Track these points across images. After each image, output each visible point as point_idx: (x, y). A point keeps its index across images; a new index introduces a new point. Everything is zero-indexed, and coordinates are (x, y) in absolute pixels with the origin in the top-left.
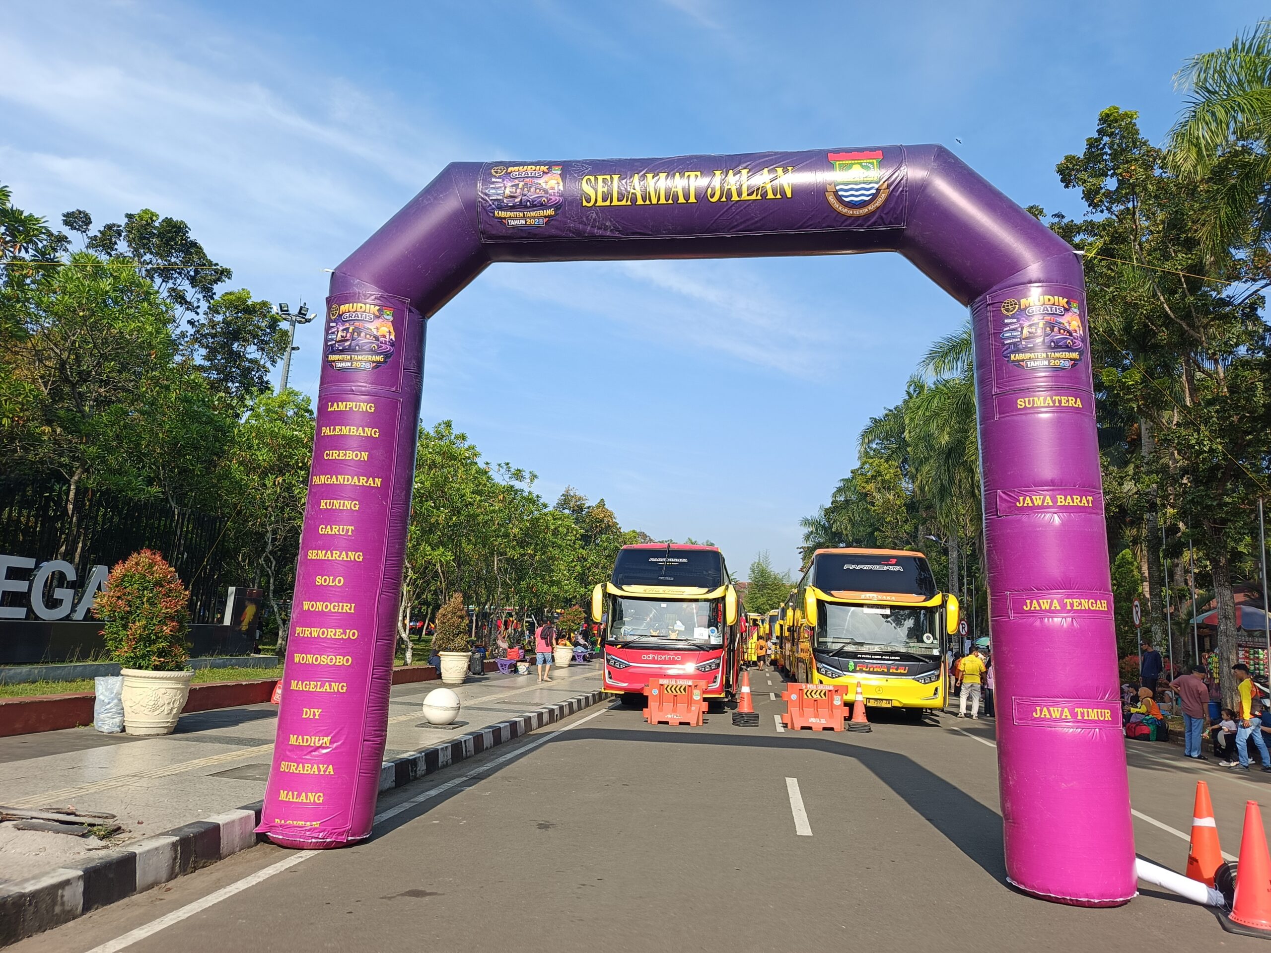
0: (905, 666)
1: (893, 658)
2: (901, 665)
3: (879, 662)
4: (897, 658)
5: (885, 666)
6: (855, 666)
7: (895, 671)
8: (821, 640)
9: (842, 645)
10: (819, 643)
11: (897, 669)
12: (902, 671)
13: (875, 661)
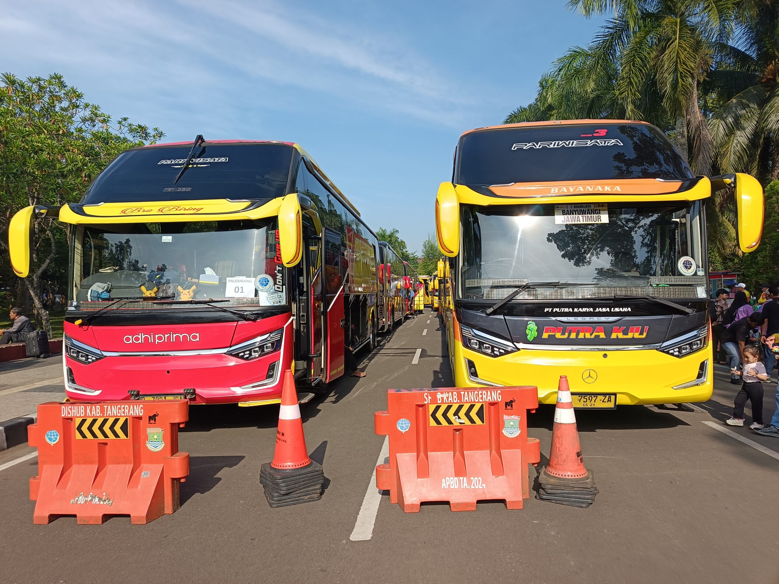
0: (643, 324)
1: (617, 310)
2: (634, 323)
3: (587, 319)
4: (625, 310)
5: (602, 326)
6: (540, 331)
7: (621, 336)
8: (469, 284)
9: (512, 291)
10: (466, 290)
11: (625, 333)
12: (637, 335)
13: (580, 319)
